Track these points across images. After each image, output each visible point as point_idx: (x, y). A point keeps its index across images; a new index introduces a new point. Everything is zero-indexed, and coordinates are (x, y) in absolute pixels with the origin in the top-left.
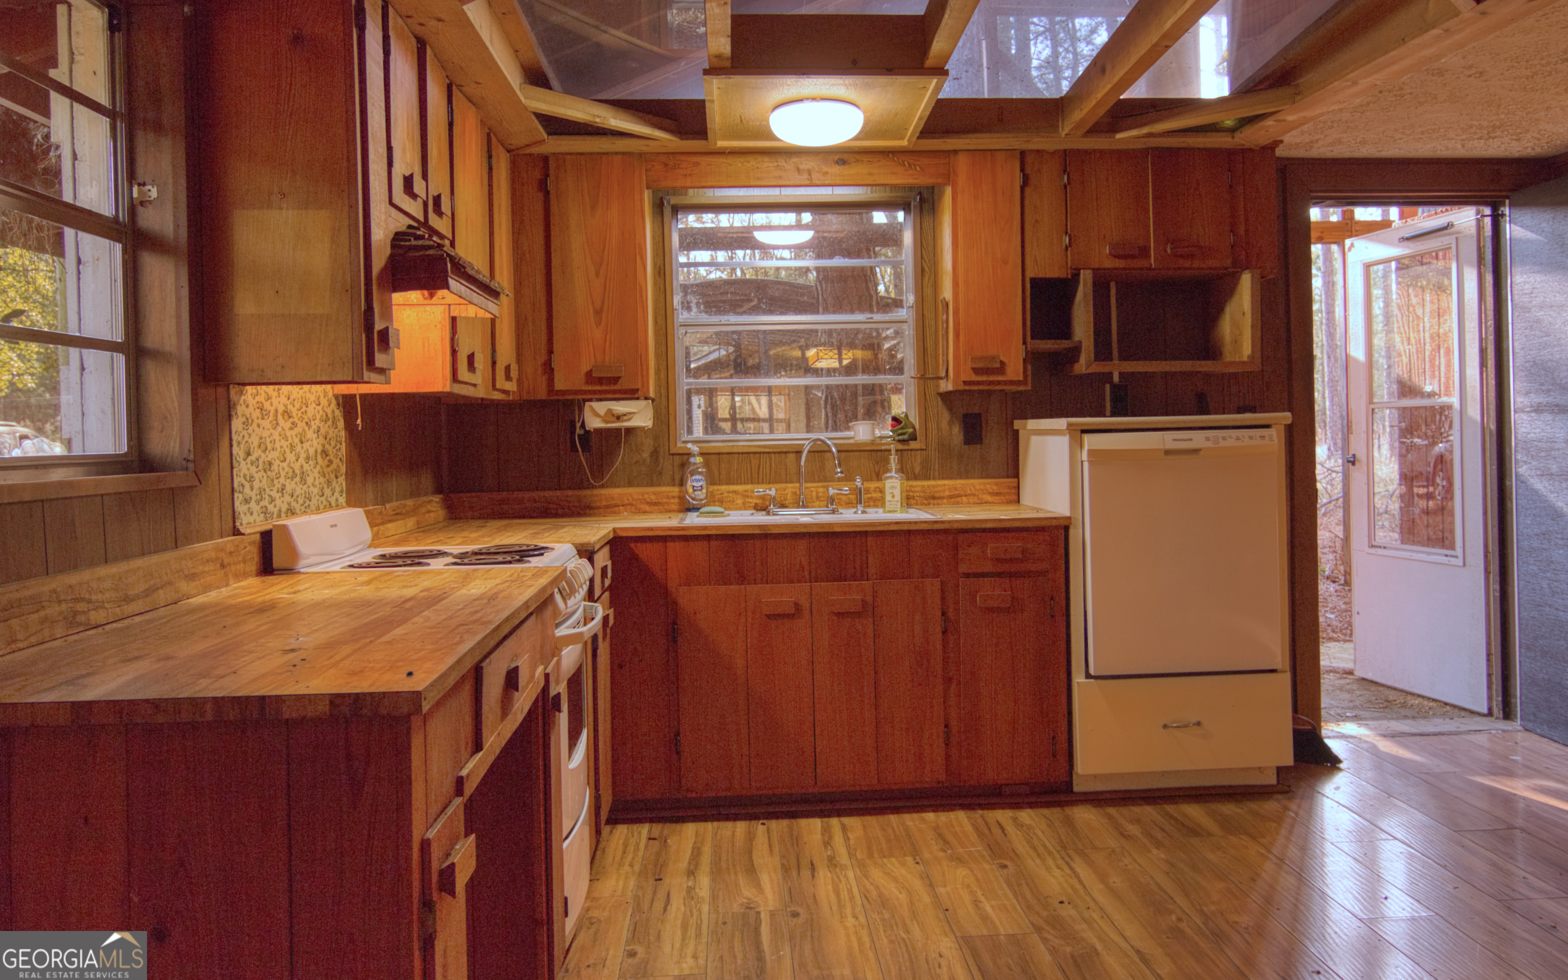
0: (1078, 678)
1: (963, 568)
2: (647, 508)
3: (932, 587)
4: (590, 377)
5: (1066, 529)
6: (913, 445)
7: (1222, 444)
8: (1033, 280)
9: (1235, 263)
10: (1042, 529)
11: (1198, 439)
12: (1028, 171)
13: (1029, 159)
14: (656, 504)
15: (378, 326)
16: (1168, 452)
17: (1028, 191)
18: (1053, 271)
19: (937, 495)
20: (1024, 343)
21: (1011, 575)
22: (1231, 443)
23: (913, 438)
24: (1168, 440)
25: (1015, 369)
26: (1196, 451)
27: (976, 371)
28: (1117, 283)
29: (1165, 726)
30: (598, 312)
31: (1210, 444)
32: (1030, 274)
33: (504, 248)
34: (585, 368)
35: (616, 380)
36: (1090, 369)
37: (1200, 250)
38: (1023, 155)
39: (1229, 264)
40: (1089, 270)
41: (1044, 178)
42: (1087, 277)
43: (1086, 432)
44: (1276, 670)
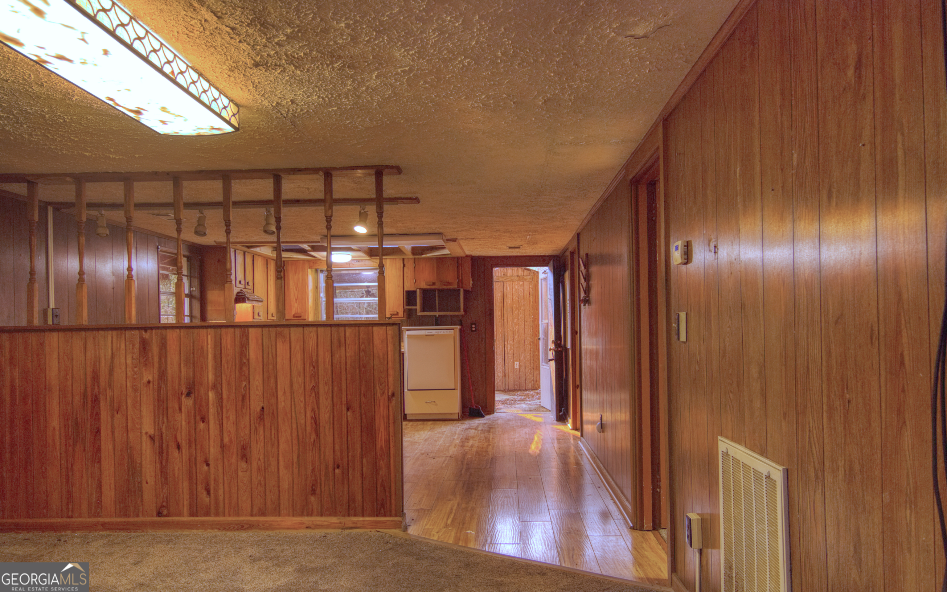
0: (406, 390)
4: (294, 316)
7: (440, 333)
8: (406, 291)
9: (458, 286)
11: (434, 332)
12: (405, 263)
13: (405, 260)
16: (426, 335)
17: (405, 268)
18: (412, 289)
20: (403, 307)
22: (442, 333)
24: (427, 332)
25: (401, 314)
26: (433, 335)
27: (391, 314)
29: (426, 403)
30: (296, 300)
31: (436, 333)
32: (406, 289)
33: (273, 286)
34: (293, 313)
35: (300, 317)
36: (419, 314)
37: (449, 284)
38: (403, 259)
39: (456, 286)
40: (420, 289)
41: (410, 265)
42: (418, 291)
43: (407, 330)
44: (454, 389)
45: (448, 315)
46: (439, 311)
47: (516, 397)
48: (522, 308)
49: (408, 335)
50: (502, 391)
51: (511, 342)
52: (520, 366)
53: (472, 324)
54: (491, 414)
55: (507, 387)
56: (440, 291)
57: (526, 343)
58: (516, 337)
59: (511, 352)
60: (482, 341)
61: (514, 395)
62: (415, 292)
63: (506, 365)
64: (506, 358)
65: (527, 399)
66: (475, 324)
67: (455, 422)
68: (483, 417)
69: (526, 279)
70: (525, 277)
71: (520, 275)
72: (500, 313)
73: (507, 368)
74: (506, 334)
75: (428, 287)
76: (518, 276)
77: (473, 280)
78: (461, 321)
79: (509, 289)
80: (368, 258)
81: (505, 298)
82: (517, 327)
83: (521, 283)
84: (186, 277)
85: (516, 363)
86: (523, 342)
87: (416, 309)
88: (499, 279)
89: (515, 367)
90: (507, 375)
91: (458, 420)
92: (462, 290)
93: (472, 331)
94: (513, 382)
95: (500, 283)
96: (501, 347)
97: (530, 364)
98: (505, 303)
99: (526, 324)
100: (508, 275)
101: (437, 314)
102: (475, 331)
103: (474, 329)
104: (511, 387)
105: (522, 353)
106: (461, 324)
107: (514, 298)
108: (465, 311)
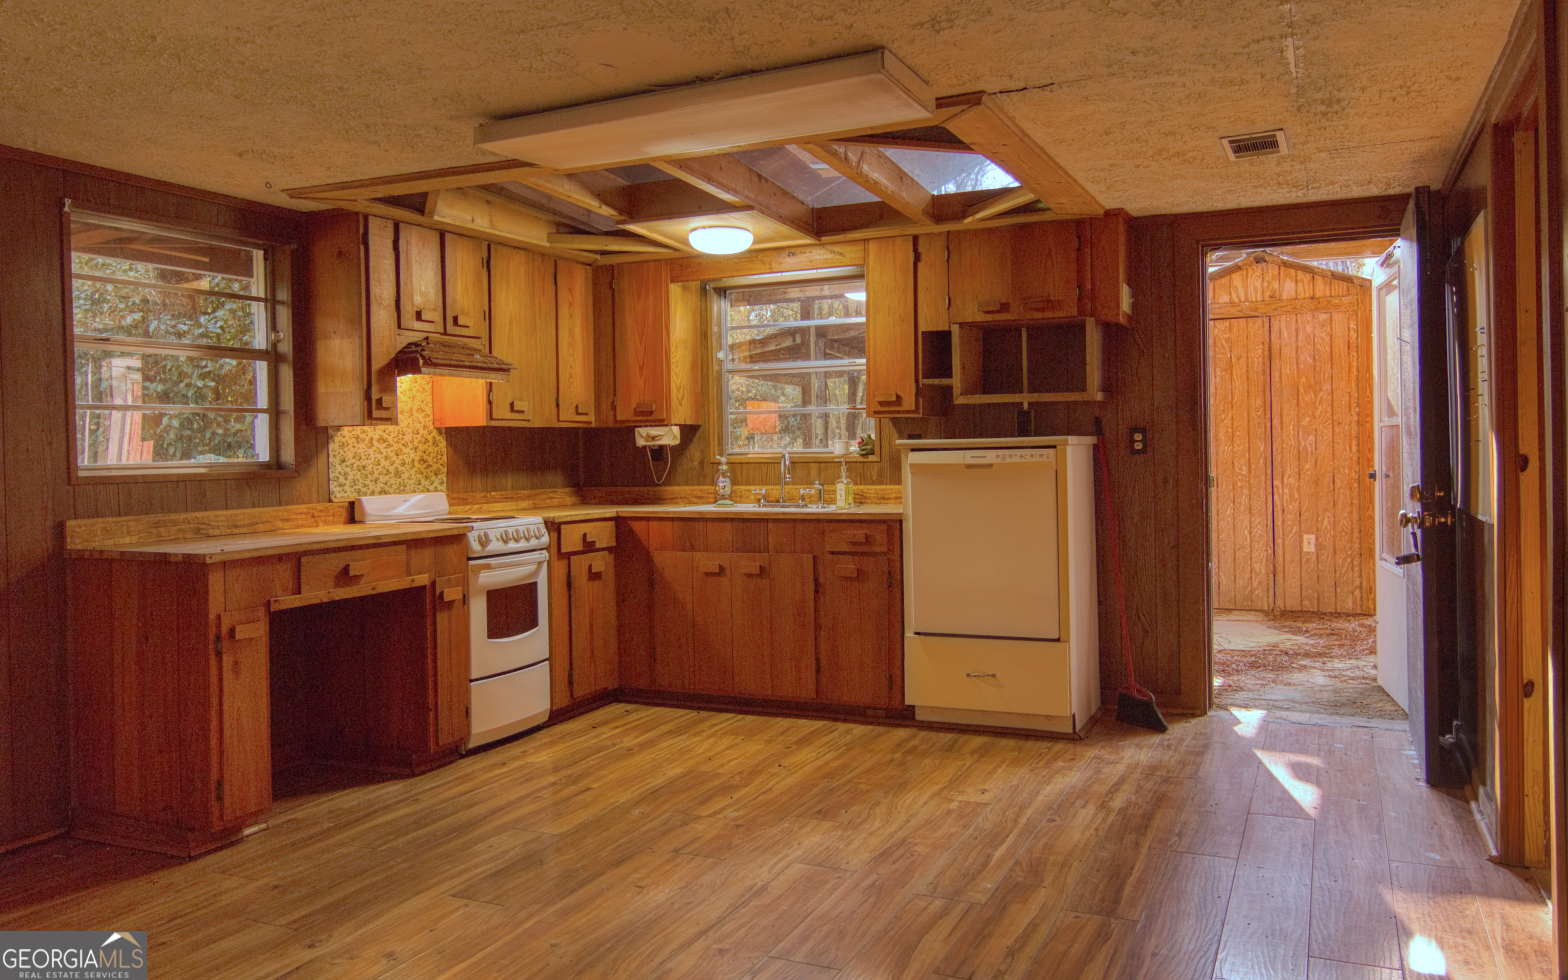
0: (909, 634)
2: (695, 500)
3: (808, 559)
4: (637, 413)
5: (901, 522)
6: (871, 458)
7: (1009, 460)
8: (923, 333)
9: (1081, 312)
10: (884, 522)
11: (991, 457)
12: (921, 250)
13: (921, 242)
14: (701, 498)
15: (375, 396)
16: (969, 466)
17: (920, 264)
18: (942, 327)
19: (886, 496)
20: (917, 381)
21: (863, 554)
22: (1015, 459)
23: (872, 452)
24: (968, 457)
25: (909, 402)
26: (991, 466)
27: (882, 404)
28: (1028, 329)
29: (968, 675)
30: (641, 368)
31: (999, 461)
32: (922, 328)
34: (634, 405)
35: (651, 413)
36: (959, 400)
37: (1050, 304)
38: (915, 239)
39: (1075, 313)
40: (961, 325)
41: (933, 254)
42: (955, 330)
43: (913, 450)
44: (1058, 640)
45: (1058, 403)
46: (1032, 390)
47: (1301, 639)
48: (1327, 387)
49: (912, 466)
50: (1266, 613)
51: (1292, 481)
52: (1319, 546)
53: (1136, 430)
54: (1194, 716)
55: (1280, 603)
56: (1037, 331)
57: (1338, 483)
58: (1308, 466)
59: (1292, 507)
60: (1165, 481)
61: (1297, 631)
62: (946, 335)
63: (1279, 541)
64: (1279, 523)
65: (1336, 651)
66: (1143, 431)
67: (1058, 747)
68: (1162, 729)
69: (1337, 306)
70: (1336, 301)
71: (1318, 294)
72: (1259, 402)
73: (1279, 551)
74: (1278, 458)
75: (989, 318)
76: (1312, 298)
77: (1134, 295)
78: (1098, 421)
79: (1285, 334)
80: (808, 241)
81: (1276, 363)
82: (1312, 438)
83: (1323, 317)
84: (262, 304)
85: (1306, 537)
86: (1327, 479)
87: (949, 388)
88: (1256, 309)
89: (1305, 549)
90: (1280, 569)
91: (1073, 738)
92: (1090, 323)
93: (1135, 452)
94: (1297, 590)
95: (1259, 321)
96: (1262, 492)
97: (1351, 541)
98: (1276, 375)
99: (1337, 430)
100: (1284, 297)
101: (1025, 399)
102: (1144, 451)
103: (1138, 446)
104: (1292, 603)
105: (1325, 510)
106: (1097, 428)
107: (1302, 358)
108: (1107, 388)
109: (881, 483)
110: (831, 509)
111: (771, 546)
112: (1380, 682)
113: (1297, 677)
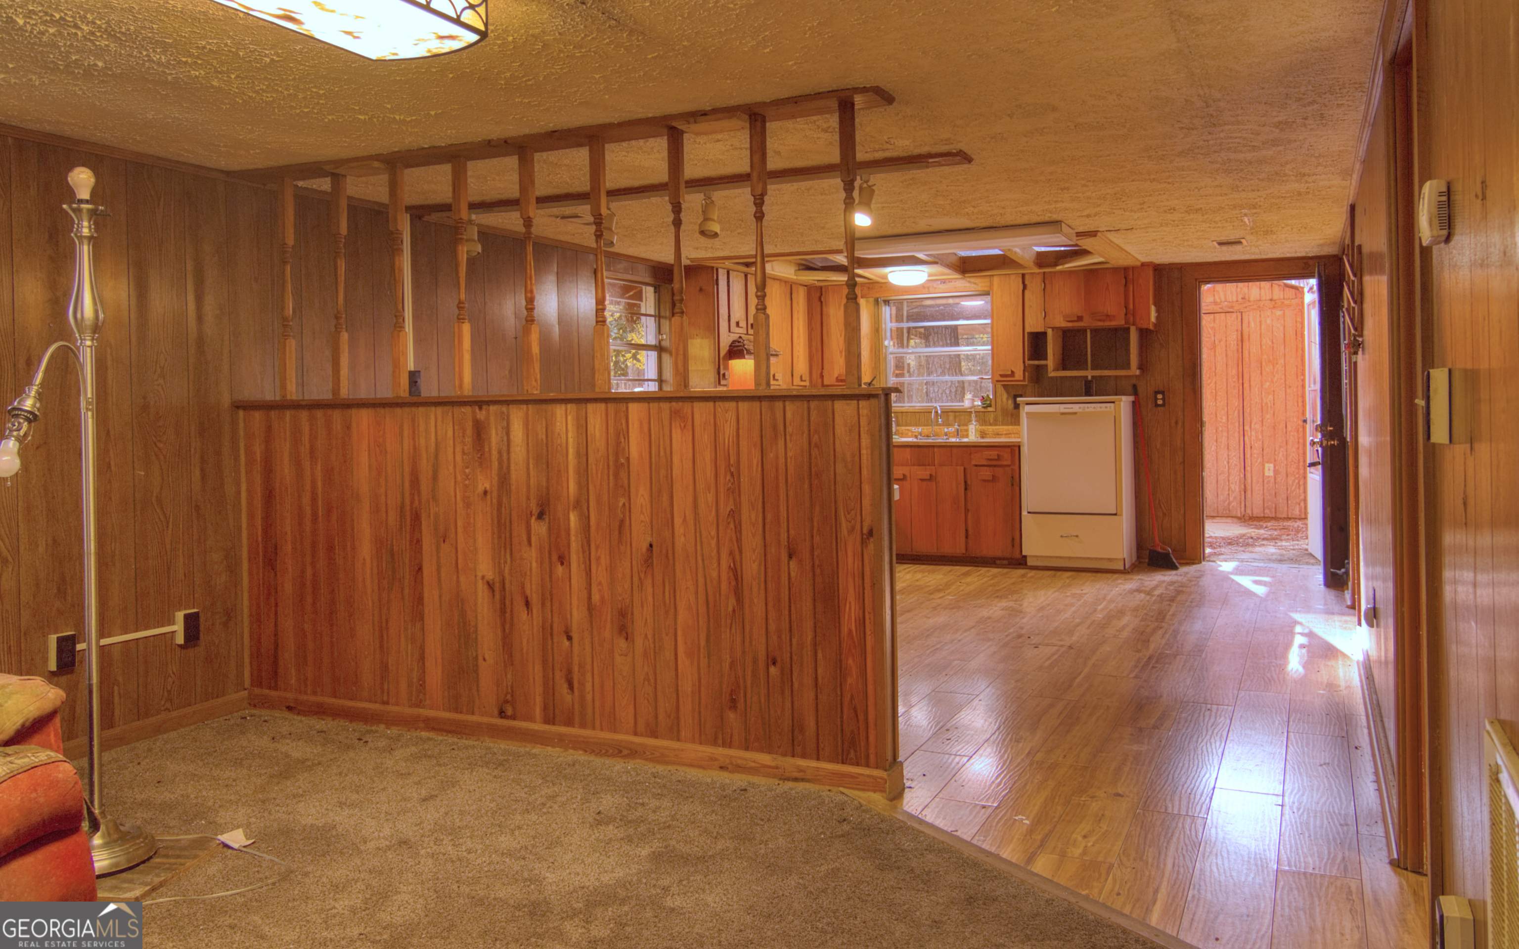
0: (1024, 513)
1: (973, 463)
3: (960, 469)
4: (838, 380)
5: (1019, 447)
6: (990, 409)
7: (1087, 410)
8: (1030, 334)
9: (1127, 322)
10: (1008, 447)
11: (1076, 408)
12: (1026, 282)
13: (1027, 277)
15: (722, 372)
16: (1062, 414)
17: (1026, 292)
18: (1040, 329)
19: (999, 433)
20: (1024, 362)
21: (995, 466)
22: (1091, 410)
23: (990, 406)
24: (1062, 408)
25: (1019, 375)
26: (1075, 413)
27: (1002, 376)
29: (1062, 536)
31: (1081, 410)
32: (1028, 329)
33: (801, 328)
34: (836, 375)
36: (1052, 374)
37: (1108, 317)
38: (1023, 275)
39: (1123, 322)
40: (1053, 328)
41: (1035, 286)
42: (1050, 332)
43: (1027, 404)
44: (1116, 514)
45: (1110, 377)
46: (1094, 368)
47: (1262, 531)
48: (1281, 361)
49: (1027, 413)
50: (1239, 518)
51: (1257, 426)
52: (1276, 472)
53: (1157, 393)
54: (1194, 564)
55: (1249, 511)
56: (1095, 331)
57: (1289, 428)
58: (1268, 416)
59: (1258, 445)
60: (1176, 423)
61: (1261, 527)
62: (1044, 334)
63: (1248, 468)
64: (1248, 456)
65: (1285, 537)
66: (1163, 393)
67: (1116, 576)
68: (1176, 568)
69: (1288, 306)
70: (1287, 302)
71: (1275, 297)
72: (1234, 372)
73: (1248, 475)
74: (1247, 410)
75: (1070, 325)
76: (1271, 300)
77: (1157, 311)
78: (1135, 387)
79: (1252, 324)
80: (957, 276)
81: (1246, 344)
82: (1271, 397)
83: (1279, 313)
84: (652, 319)
85: (1267, 465)
86: (1282, 425)
87: (1046, 366)
88: (1232, 307)
89: (1267, 474)
90: (1249, 487)
91: (1124, 572)
92: (1133, 330)
93: (1157, 405)
94: (1261, 503)
95: (1234, 315)
96: (1236, 434)
97: (1298, 468)
98: (1246, 353)
99: (1288, 391)
100: (1252, 299)
101: (1089, 374)
102: (1163, 405)
103: (1160, 402)
104: (1257, 512)
105: (1280, 447)
106: (1135, 391)
107: (1264, 341)
108: (1141, 367)
109: (996, 425)
110: (965, 440)
111: (936, 462)
112: (1310, 551)
113: (1258, 549)
